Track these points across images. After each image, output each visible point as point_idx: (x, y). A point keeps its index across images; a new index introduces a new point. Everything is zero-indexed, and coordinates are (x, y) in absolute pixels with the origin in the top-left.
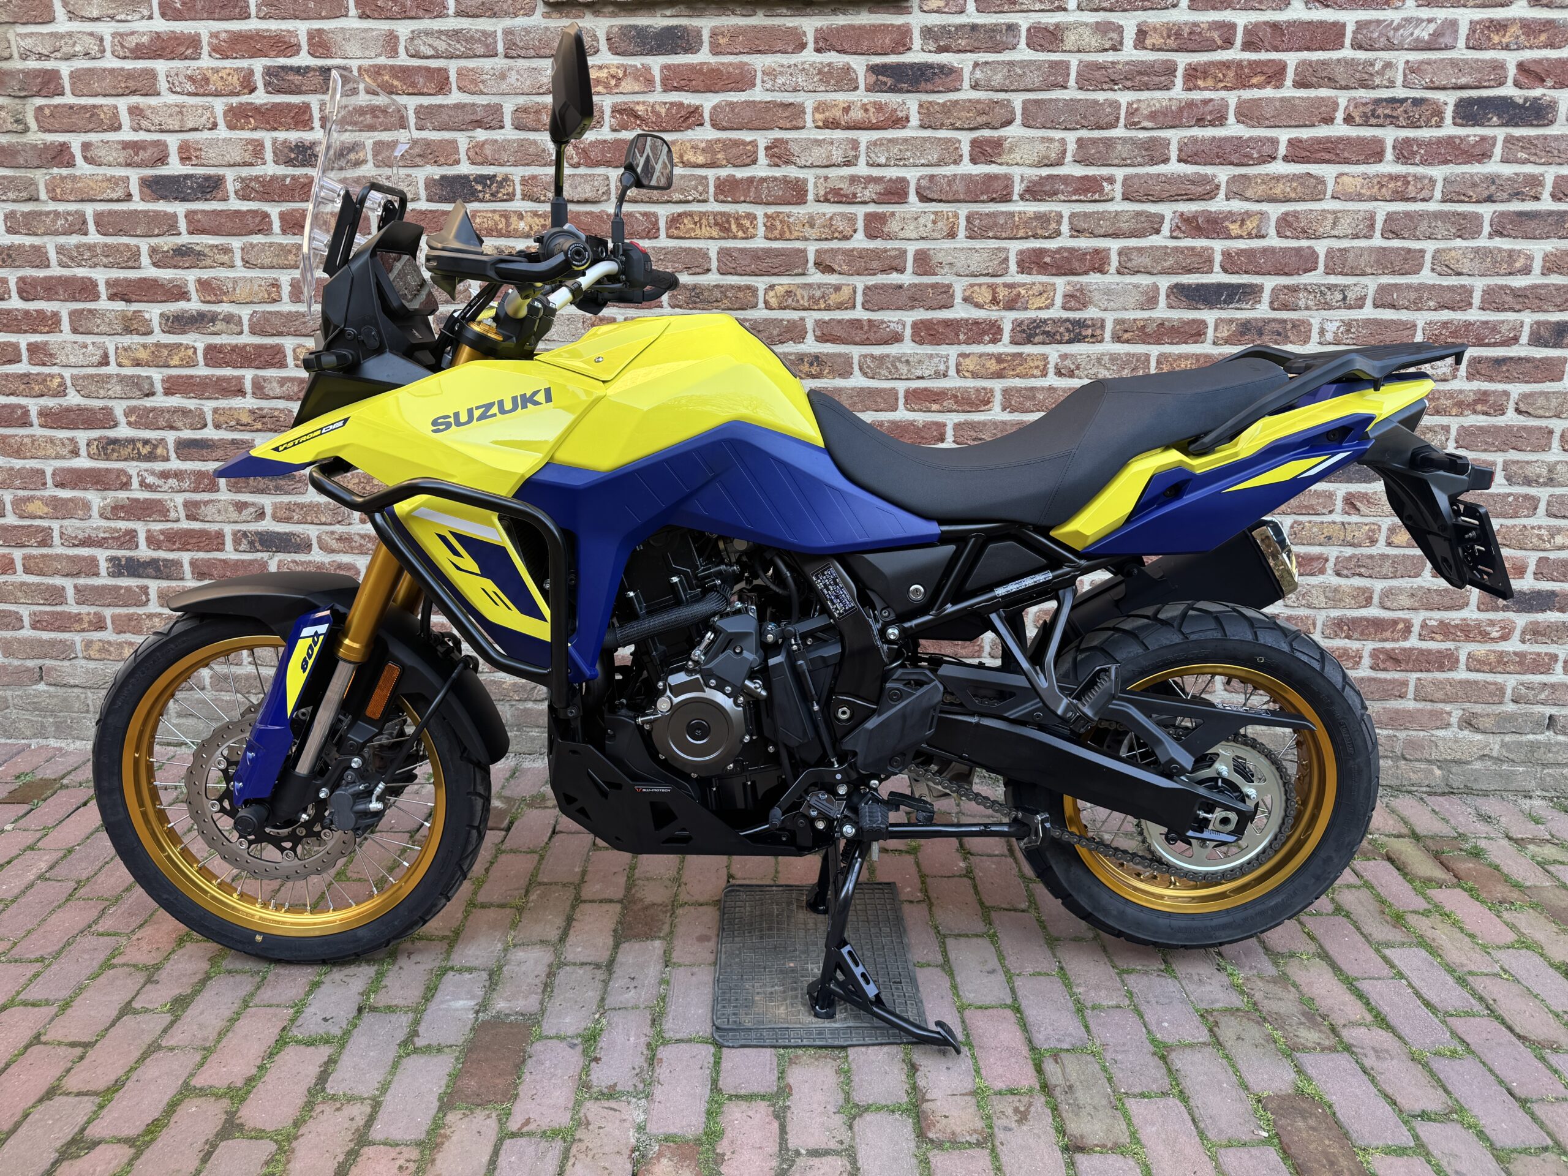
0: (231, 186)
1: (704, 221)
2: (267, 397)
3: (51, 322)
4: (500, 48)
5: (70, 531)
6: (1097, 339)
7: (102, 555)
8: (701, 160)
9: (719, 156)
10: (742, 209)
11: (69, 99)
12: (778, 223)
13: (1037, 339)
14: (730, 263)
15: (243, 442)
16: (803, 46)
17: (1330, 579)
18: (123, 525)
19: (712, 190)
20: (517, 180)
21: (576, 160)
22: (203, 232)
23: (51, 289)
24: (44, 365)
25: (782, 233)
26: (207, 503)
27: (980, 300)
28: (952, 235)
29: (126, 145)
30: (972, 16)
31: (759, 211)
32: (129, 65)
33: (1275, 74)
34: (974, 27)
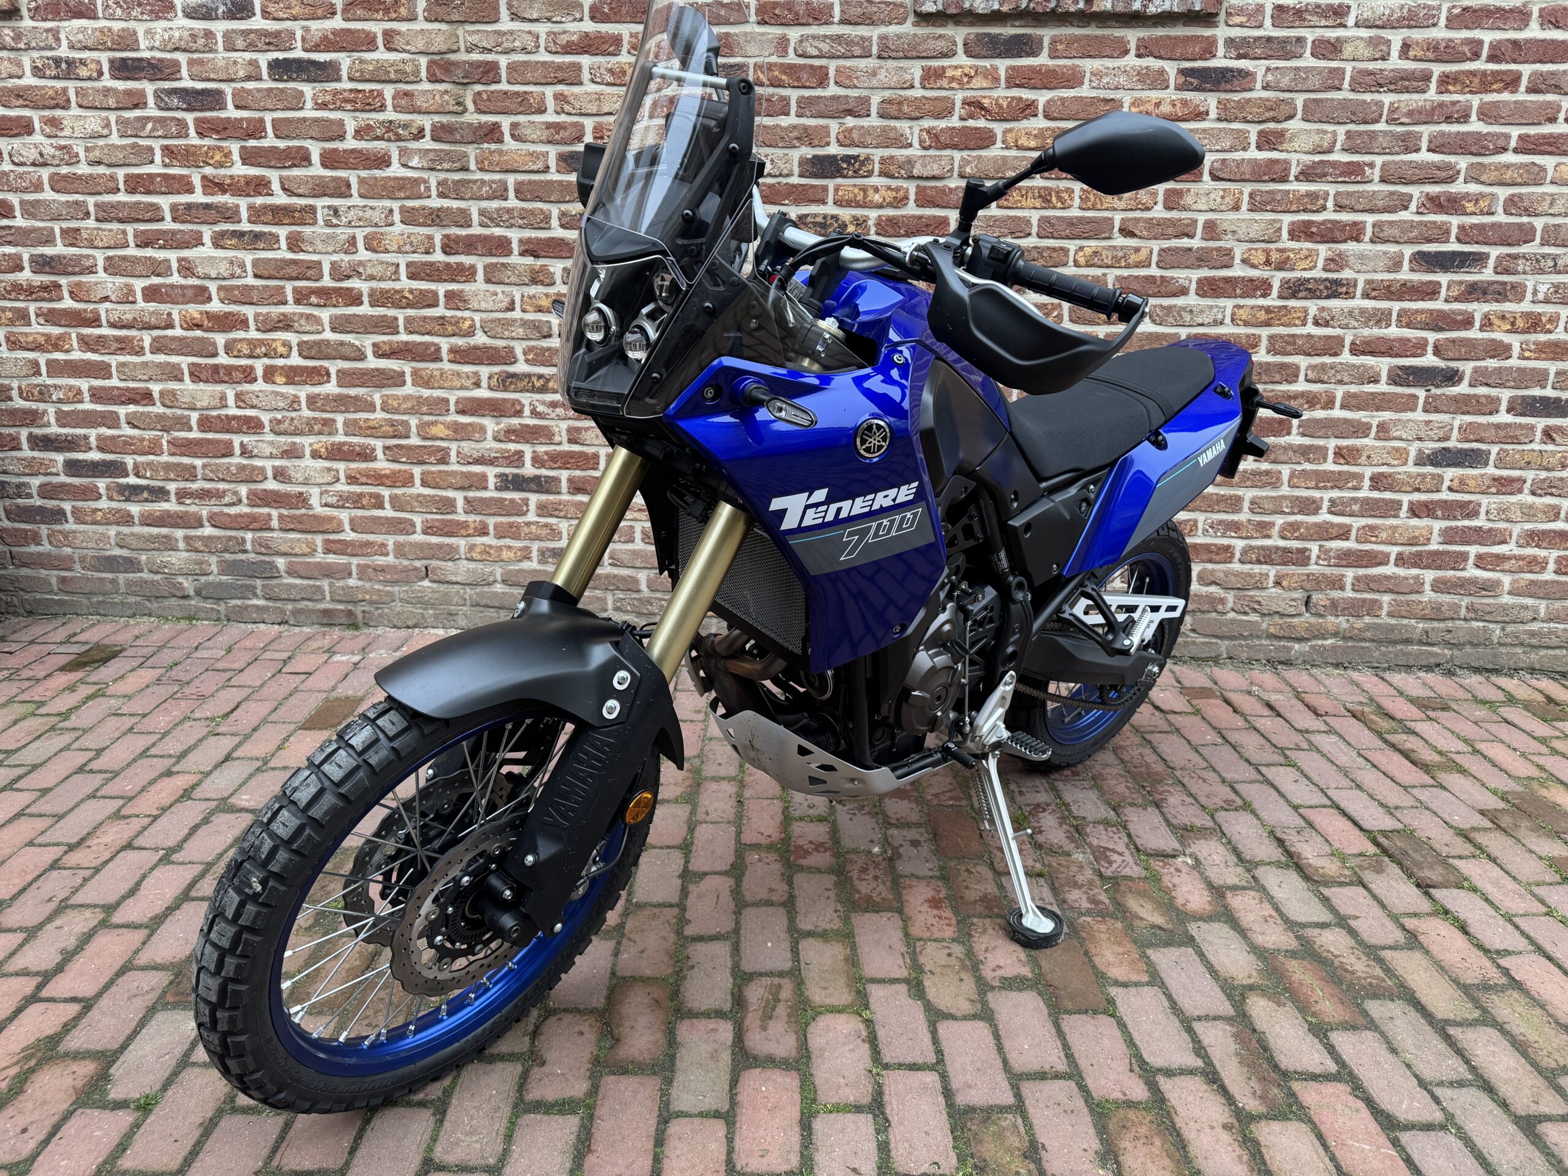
1: (1030, 195)
3: (467, 274)
4: (875, 50)
5: (466, 451)
6: (1349, 295)
7: (491, 472)
8: (1033, 144)
9: (1049, 141)
10: (1063, 185)
11: (504, 86)
12: (1091, 197)
13: (1300, 295)
14: (1048, 229)
16: (1126, 52)
17: (1526, 498)
18: (512, 447)
20: (877, 159)
21: (928, 143)
23: (470, 245)
24: (458, 309)
25: (1094, 205)
26: (587, 429)
27: (1256, 262)
28: (1236, 208)
29: (549, 126)
30: (1269, 30)
31: (1077, 187)
32: (559, 59)
33: (1511, 82)
34: (1269, 39)
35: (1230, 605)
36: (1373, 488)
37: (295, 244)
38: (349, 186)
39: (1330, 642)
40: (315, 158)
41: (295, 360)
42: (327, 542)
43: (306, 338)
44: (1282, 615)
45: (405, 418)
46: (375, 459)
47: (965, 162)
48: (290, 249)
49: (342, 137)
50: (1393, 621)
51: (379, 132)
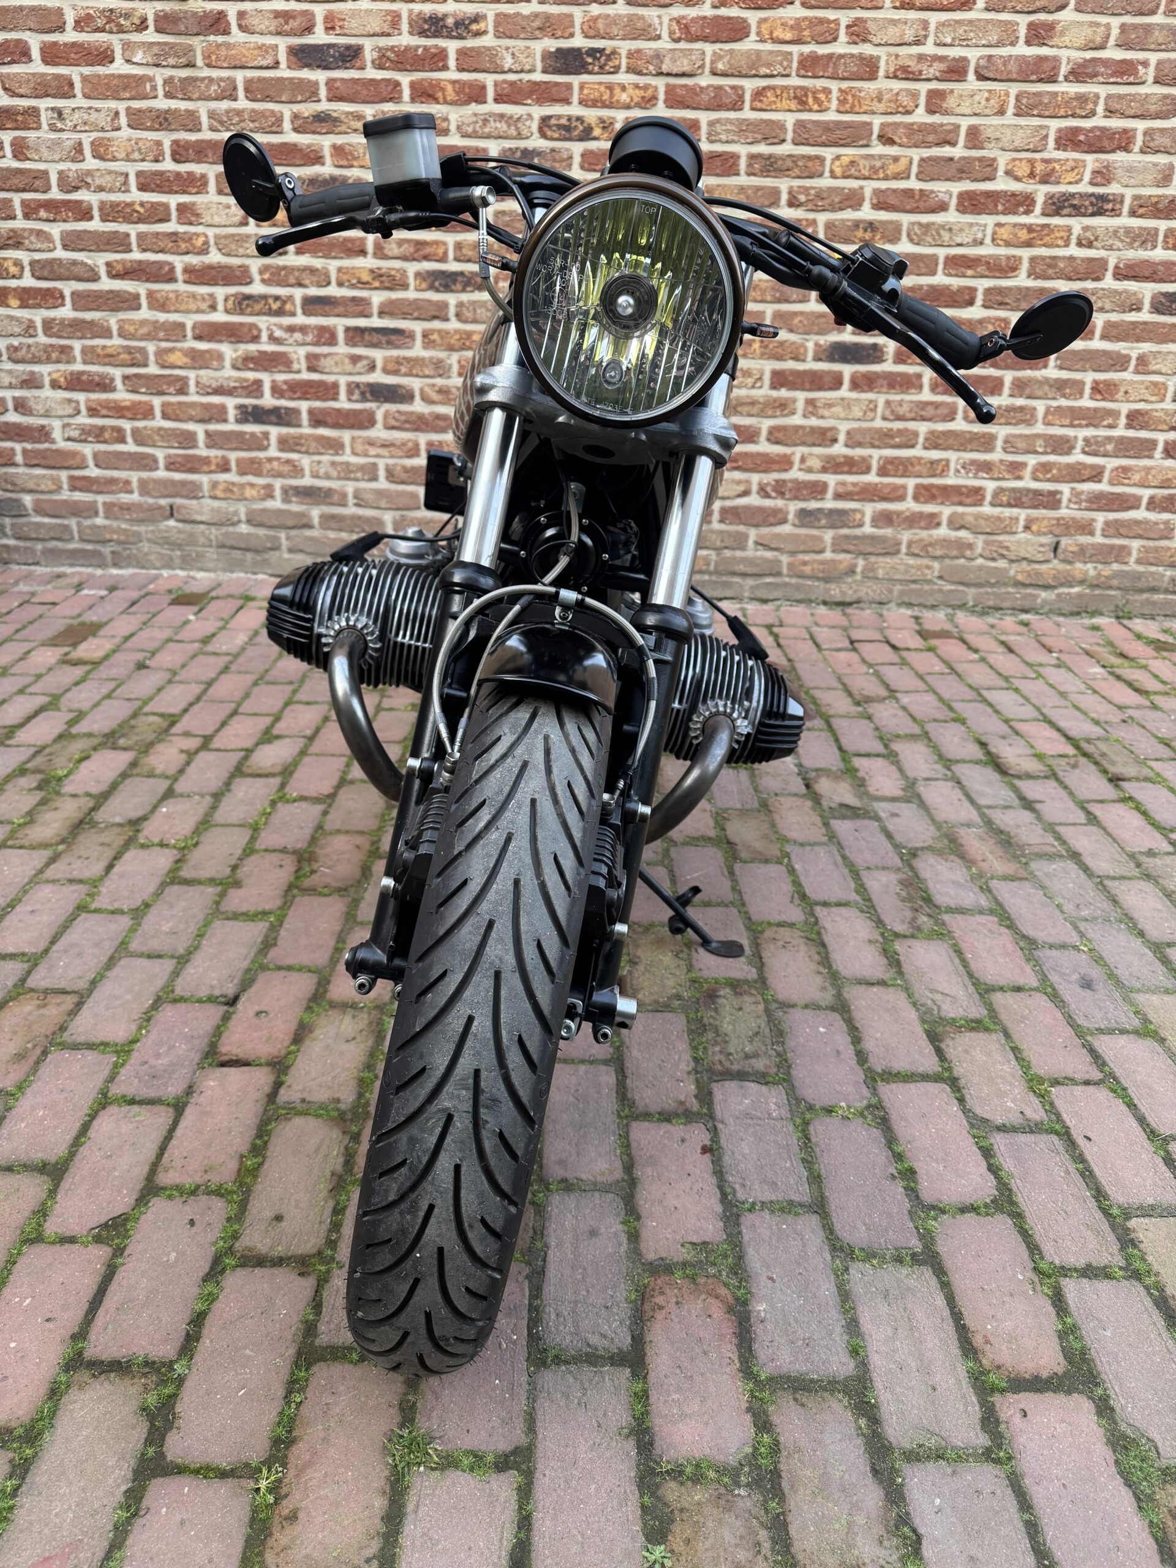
0: (369, 55)
1: (785, 95)
2: (386, 257)
3: (198, 184)
5: (204, 380)
6: (1115, 213)
7: (231, 403)
8: (788, 36)
9: (806, 33)
10: (820, 83)
12: (850, 98)
13: (1065, 211)
14: (804, 134)
15: (362, 299)
18: (251, 375)
19: (795, 65)
20: (624, 53)
21: (678, 35)
22: (341, 99)
23: (201, 152)
24: (191, 224)
25: (853, 106)
26: (326, 356)
27: (1019, 174)
28: (1001, 112)
29: (278, 14)
31: (834, 86)
35: (979, 550)
36: (1129, 426)
37: (20, 150)
38: (71, 85)
39: (1076, 590)
40: (35, 53)
41: (28, 281)
42: (72, 478)
43: (38, 256)
44: (1031, 562)
45: (142, 344)
46: (113, 390)
47: (717, 57)
48: (15, 156)
49: (61, 28)
50: (1141, 568)
51: (100, 23)
